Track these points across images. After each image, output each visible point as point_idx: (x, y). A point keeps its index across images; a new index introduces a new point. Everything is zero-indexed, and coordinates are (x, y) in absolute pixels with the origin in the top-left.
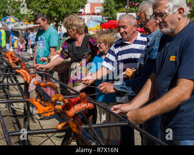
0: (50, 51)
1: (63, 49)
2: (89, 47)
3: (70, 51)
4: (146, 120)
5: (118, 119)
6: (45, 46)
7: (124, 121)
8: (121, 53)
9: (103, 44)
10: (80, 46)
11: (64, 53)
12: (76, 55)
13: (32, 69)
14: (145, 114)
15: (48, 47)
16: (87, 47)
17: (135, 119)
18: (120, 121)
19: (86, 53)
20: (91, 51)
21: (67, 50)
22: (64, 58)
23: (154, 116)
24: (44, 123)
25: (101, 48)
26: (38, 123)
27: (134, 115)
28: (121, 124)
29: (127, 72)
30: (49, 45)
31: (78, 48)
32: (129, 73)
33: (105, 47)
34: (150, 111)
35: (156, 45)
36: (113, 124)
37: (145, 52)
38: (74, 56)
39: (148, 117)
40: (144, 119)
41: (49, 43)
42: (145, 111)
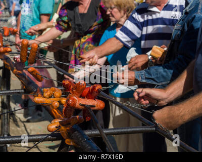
0: (40, 19)
1: (60, 16)
2: (99, 13)
3: (70, 20)
4: (182, 123)
5: (141, 123)
6: (34, 12)
7: (149, 124)
8: (146, 23)
9: (116, 10)
10: (86, 12)
11: (61, 23)
12: (79, 25)
13: (14, 47)
14: (182, 114)
15: (38, 14)
16: (96, 14)
17: (167, 121)
18: (143, 125)
19: (95, 24)
20: (102, 20)
21: (65, 19)
22: (61, 30)
23: (195, 116)
24: (31, 128)
25: (113, 16)
26: (23, 128)
27: (166, 116)
28: (144, 129)
29: (154, 51)
30: (39, 10)
31: (82, 15)
32: (157, 53)
33: (119, 14)
34: (190, 109)
35: (199, 11)
36: (133, 129)
37: (181, 22)
38: (77, 27)
39: (187, 118)
40: (181, 122)
41: (39, 8)
42: (182, 109)
